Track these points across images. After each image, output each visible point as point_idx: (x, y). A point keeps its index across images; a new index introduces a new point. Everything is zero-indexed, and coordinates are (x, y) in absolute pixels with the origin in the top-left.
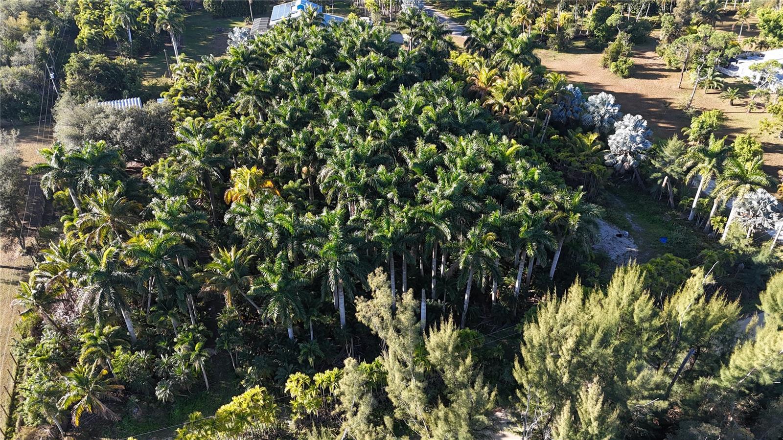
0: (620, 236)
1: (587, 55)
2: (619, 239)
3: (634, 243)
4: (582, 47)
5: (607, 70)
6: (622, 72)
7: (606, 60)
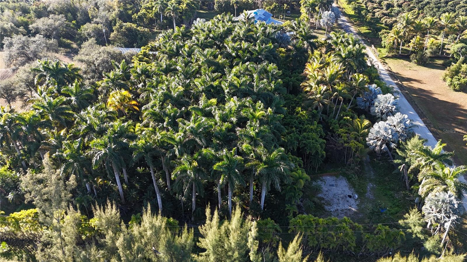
0: (350, 197)
1: (439, 70)
2: (348, 199)
3: (357, 205)
4: (440, 64)
5: (445, 83)
6: (454, 86)
7: (446, 75)
